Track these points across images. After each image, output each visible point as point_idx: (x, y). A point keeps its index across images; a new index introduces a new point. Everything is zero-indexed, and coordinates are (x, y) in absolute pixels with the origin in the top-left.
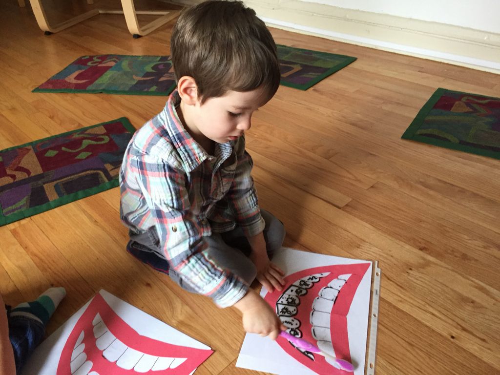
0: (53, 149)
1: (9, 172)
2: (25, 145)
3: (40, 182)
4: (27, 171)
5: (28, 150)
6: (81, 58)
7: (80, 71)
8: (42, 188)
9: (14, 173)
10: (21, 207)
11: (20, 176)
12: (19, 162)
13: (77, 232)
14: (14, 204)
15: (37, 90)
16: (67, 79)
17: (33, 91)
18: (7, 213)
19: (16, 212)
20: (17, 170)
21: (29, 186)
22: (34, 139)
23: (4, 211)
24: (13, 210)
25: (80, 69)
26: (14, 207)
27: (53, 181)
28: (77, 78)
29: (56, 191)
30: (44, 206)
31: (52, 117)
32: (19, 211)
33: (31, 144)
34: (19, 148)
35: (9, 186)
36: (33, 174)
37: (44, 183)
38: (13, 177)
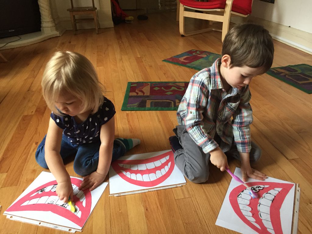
0: (158, 87)
1: (137, 91)
2: (148, 82)
3: (146, 99)
4: (144, 93)
5: (148, 84)
6: (191, 50)
7: (188, 56)
8: (146, 101)
9: (138, 92)
10: (134, 106)
11: (140, 94)
12: (142, 89)
13: (150, 123)
14: (133, 104)
15: (165, 60)
16: (180, 59)
17: (163, 61)
18: (128, 106)
19: (132, 107)
20: (140, 91)
21: (141, 99)
22: (153, 81)
24: (131, 106)
25: (188, 55)
26: (132, 105)
27: (151, 100)
28: (185, 59)
29: (151, 104)
30: (143, 108)
31: (164, 74)
33: (151, 82)
34: (145, 83)
35: (135, 97)
36: (145, 95)
37: (148, 100)
38: (137, 93)
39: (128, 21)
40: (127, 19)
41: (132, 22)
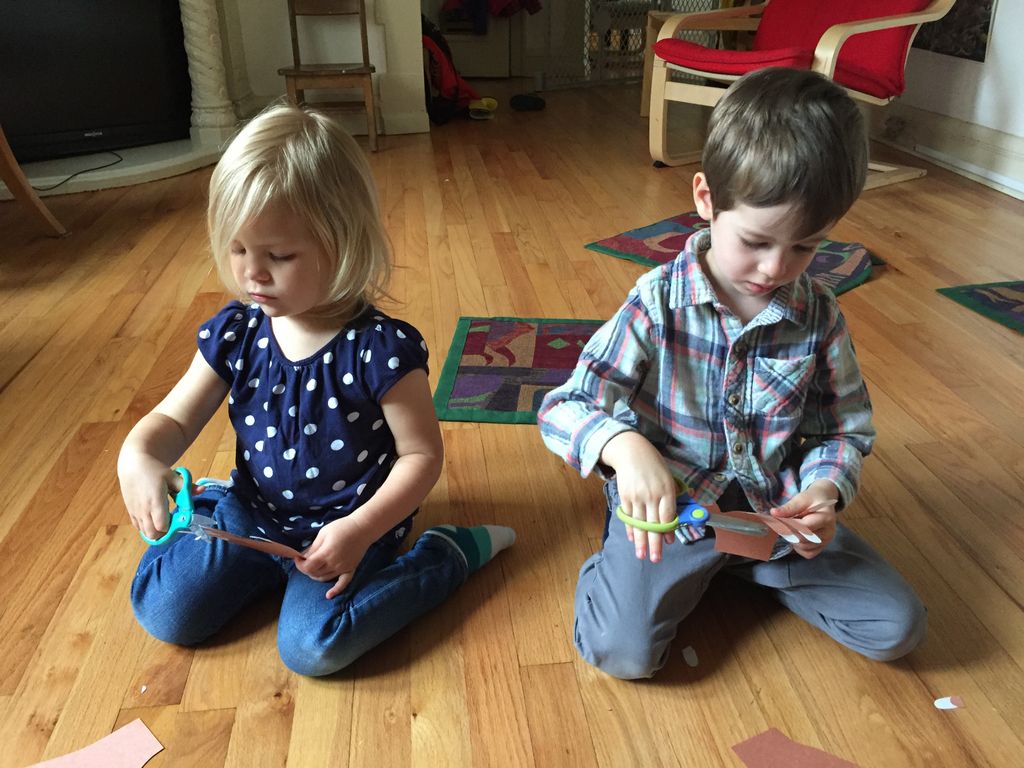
0: (564, 338)
1: (488, 350)
2: (530, 320)
3: (519, 379)
4: (512, 358)
5: (531, 328)
7: (675, 234)
8: (518, 389)
9: (493, 354)
10: (474, 405)
11: (499, 361)
12: (509, 341)
13: (528, 471)
14: (469, 396)
15: (593, 246)
16: (647, 242)
17: (586, 247)
18: (453, 405)
19: (464, 408)
20: (499, 351)
21: (502, 380)
22: (548, 315)
23: (452, 401)
24: (462, 404)
25: (675, 230)
26: (467, 400)
27: (538, 384)
28: (663, 244)
29: (534, 399)
30: (505, 415)
31: (590, 292)
32: (470, 408)
33: (539, 321)
34: (520, 322)
35: (477, 370)
36: (517, 364)
37: (524, 383)
38: (489, 359)
39: (479, 112)
40: (474, 105)
41: (491, 117)
